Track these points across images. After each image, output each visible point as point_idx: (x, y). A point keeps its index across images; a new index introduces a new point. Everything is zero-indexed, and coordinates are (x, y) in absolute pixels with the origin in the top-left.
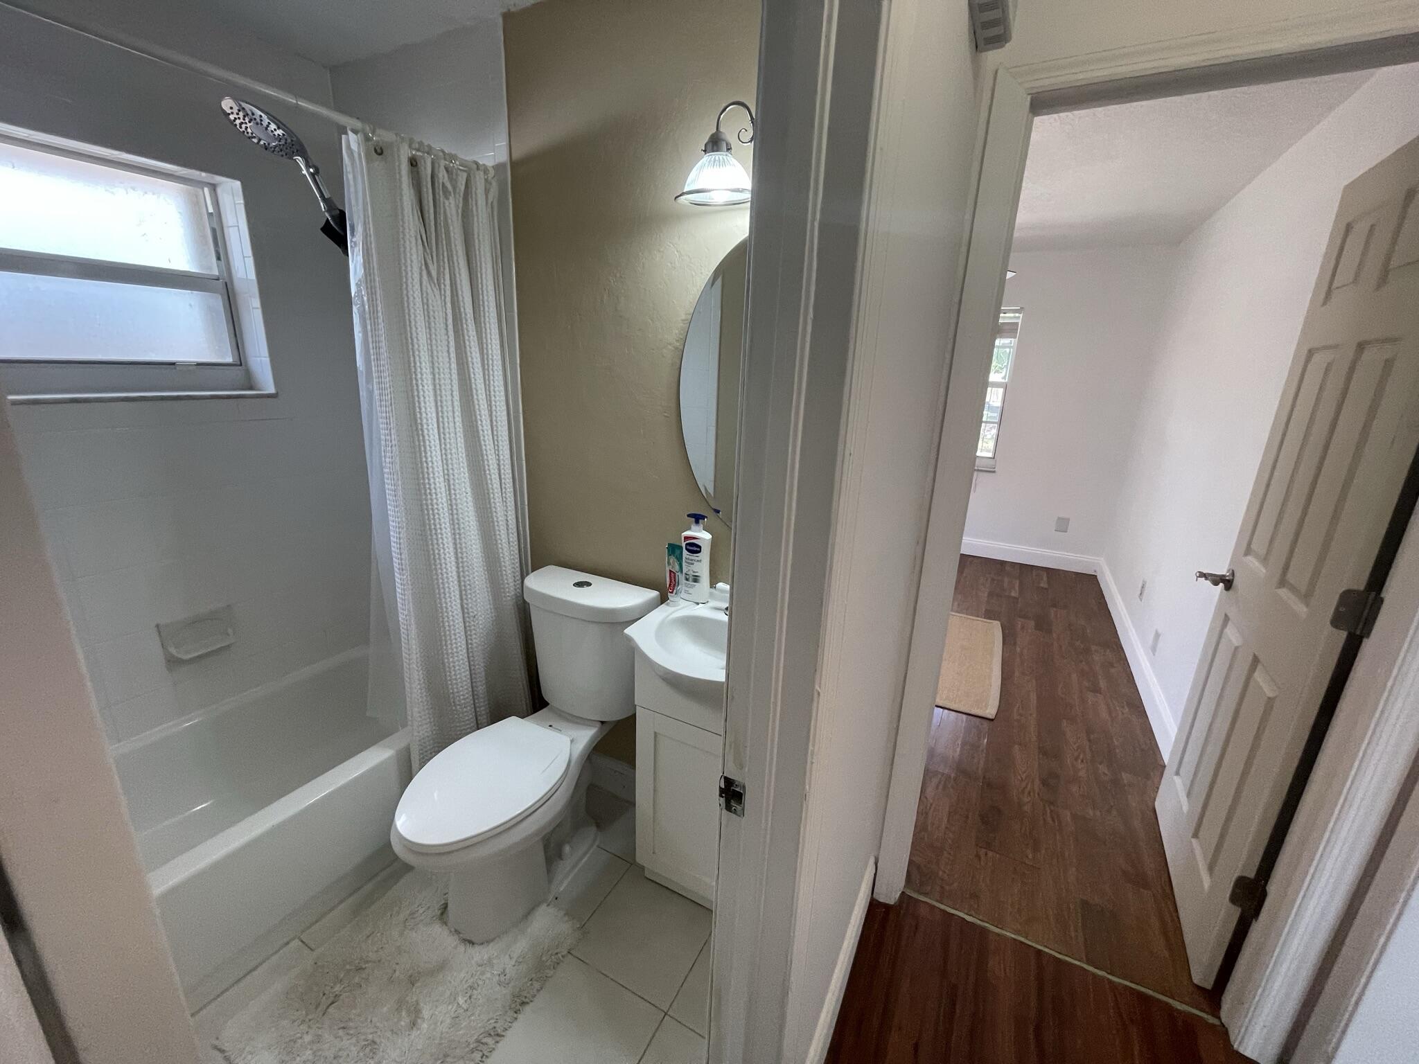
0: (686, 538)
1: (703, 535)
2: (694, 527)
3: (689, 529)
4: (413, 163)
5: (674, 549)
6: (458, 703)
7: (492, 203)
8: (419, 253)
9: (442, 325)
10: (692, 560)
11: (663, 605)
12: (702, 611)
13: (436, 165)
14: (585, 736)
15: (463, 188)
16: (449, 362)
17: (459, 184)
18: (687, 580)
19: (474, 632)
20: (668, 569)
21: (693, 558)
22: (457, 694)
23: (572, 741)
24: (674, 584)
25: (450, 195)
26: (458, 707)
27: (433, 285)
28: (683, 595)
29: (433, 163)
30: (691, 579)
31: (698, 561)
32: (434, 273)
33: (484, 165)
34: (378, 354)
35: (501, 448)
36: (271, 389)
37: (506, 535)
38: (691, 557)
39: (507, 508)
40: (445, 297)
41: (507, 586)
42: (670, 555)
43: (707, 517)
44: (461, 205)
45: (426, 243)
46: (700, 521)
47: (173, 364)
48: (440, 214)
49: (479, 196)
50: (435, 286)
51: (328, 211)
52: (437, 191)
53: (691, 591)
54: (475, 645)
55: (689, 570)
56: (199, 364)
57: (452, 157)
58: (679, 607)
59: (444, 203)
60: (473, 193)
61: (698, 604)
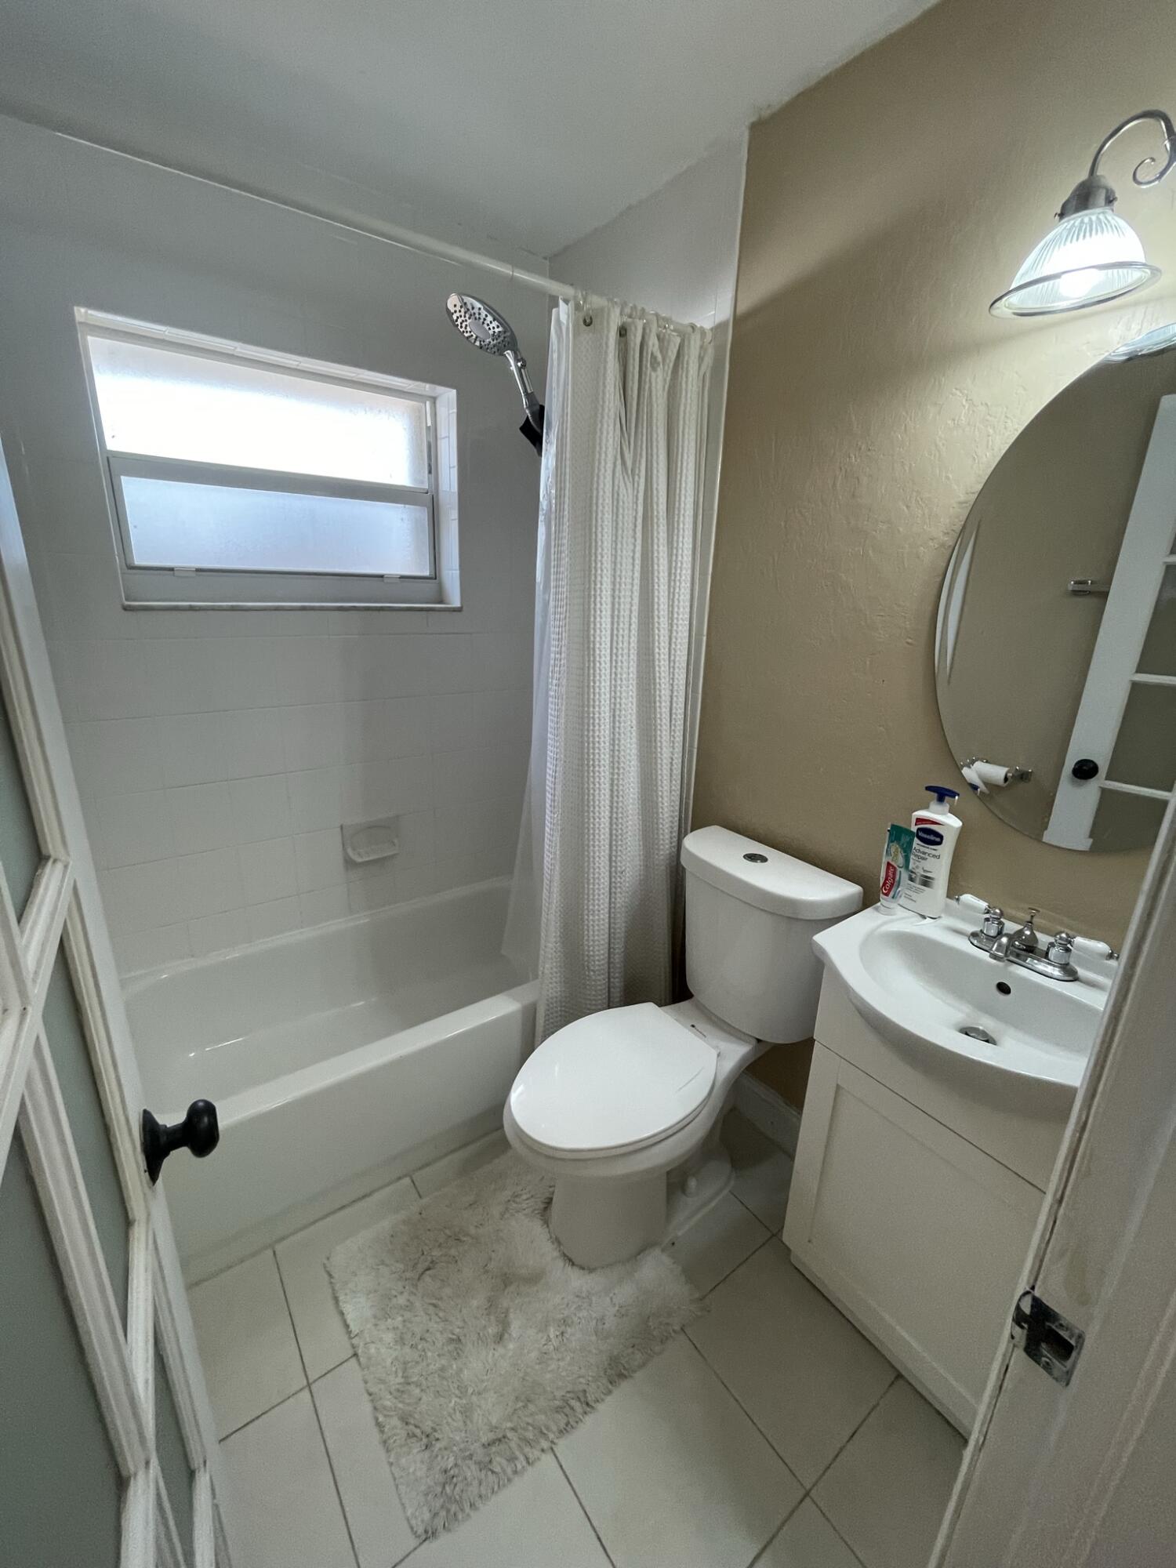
0: (919, 820)
1: (948, 821)
2: (934, 806)
3: (926, 807)
4: (623, 332)
5: (898, 834)
6: (592, 968)
7: (705, 373)
8: (616, 438)
9: (631, 525)
10: (924, 853)
11: (869, 910)
12: (928, 929)
13: (648, 331)
14: (736, 1052)
15: (673, 358)
16: (633, 570)
17: (670, 353)
18: (911, 879)
19: (619, 890)
20: (885, 860)
21: (926, 850)
22: (592, 958)
23: (719, 1055)
24: (890, 885)
25: (659, 364)
26: (592, 973)
27: (626, 478)
28: (902, 901)
29: (644, 329)
30: (918, 880)
31: (934, 856)
32: (629, 463)
33: (702, 327)
34: (559, 559)
35: (676, 676)
36: (457, 603)
37: (669, 781)
38: (922, 849)
39: (674, 749)
40: (638, 492)
41: (661, 842)
42: (892, 842)
43: (958, 795)
44: (668, 379)
45: (624, 426)
46: (947, 798)
47: (382, 576)
48: (644, 391)
49: (691, 364)
50: (629, 478)
51: (529, 407)
52: (644, 362)
53: (914, 896)
54: (618, 905)
55: (917, 867)
56: (402, 577)
57: (667, 320)
58: (894, 917)
59: (650, 375)
60: (685, 363)
61: (924, 917)
